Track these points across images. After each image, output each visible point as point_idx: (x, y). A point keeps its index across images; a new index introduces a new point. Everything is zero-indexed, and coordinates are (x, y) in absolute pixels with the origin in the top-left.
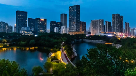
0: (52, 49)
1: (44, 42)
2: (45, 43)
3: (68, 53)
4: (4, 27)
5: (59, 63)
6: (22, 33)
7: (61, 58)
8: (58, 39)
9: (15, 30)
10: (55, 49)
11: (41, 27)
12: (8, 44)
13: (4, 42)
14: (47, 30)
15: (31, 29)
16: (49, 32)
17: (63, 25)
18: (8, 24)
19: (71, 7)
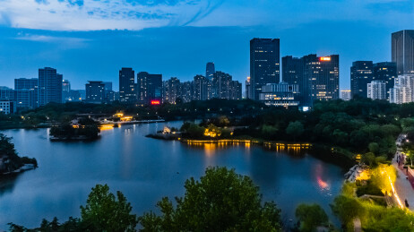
0: (359, 157)
1: (333, 131)
2: (335, 133)
4: (223, 85)
5: (389, 207)
6: (267, 101)
7: (394, 190)
8: (382, 122)
9: (247, 92)
10: (370, 156)
11: (320, 81)
12: (233, 128)
13: (223, 125)
14: (341, 91)
15: (290, 88)
16: (349, 98)
18: (231, 77)
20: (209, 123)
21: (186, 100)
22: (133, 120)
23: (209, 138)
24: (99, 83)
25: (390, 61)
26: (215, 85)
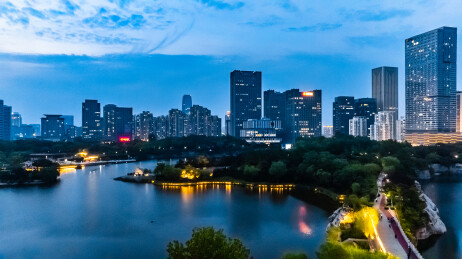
0: (342, 198)
1: (315, 171)
2: (318, 173)
3: (406, 217)
4: (201, 120)
5: (373, 251)
6: (248, 138)
7: (376, 233)
8: (364, 161)
9: (227, 128)
10: (353, 198)
11: (302, 118)
12: (212, 169)
13: (201, 165)
14: (323, 127)
15: (272, 124)
16: (331, 134)
17: (381, 110)
18: (209, 112)
19: (416, 38)
20: (187, 164)
21: (160, 137)
22: (98, 160)
23: (186, 180)
24: (58, 117)
25: (370, 97)
26: (192, 121)
